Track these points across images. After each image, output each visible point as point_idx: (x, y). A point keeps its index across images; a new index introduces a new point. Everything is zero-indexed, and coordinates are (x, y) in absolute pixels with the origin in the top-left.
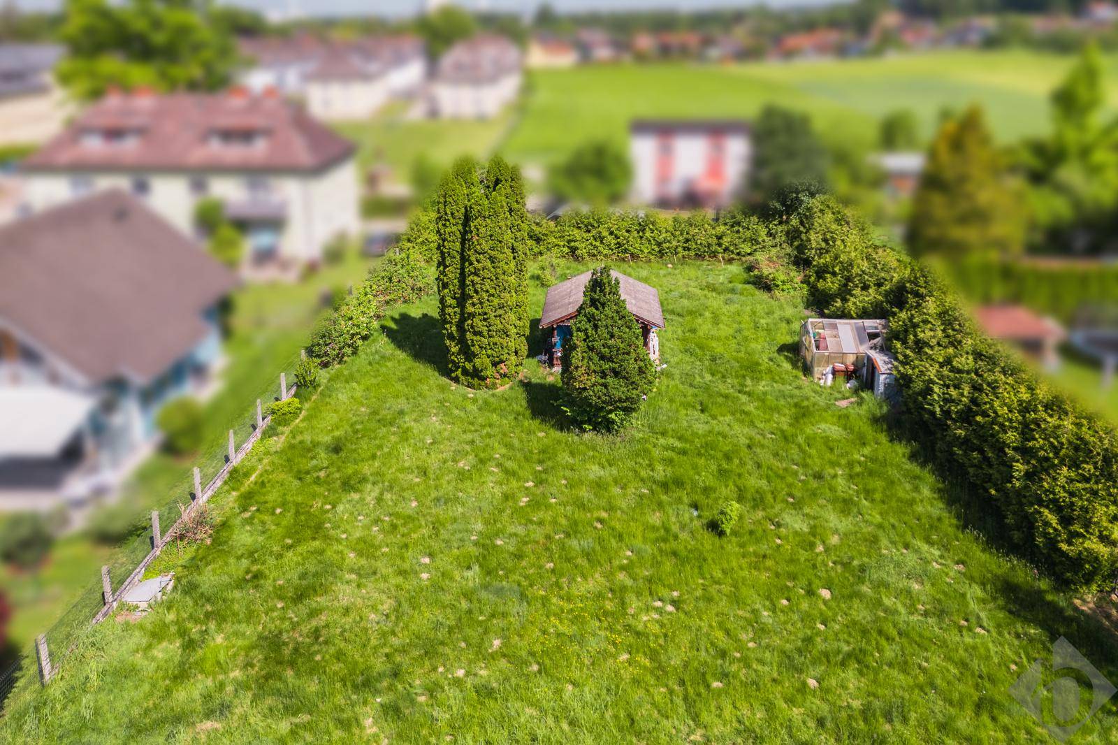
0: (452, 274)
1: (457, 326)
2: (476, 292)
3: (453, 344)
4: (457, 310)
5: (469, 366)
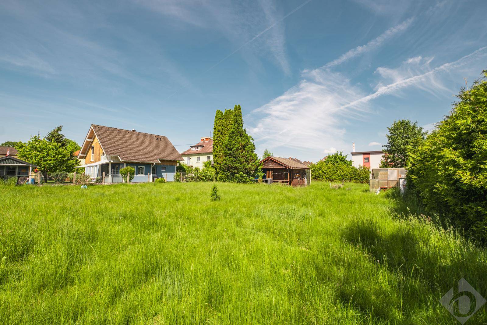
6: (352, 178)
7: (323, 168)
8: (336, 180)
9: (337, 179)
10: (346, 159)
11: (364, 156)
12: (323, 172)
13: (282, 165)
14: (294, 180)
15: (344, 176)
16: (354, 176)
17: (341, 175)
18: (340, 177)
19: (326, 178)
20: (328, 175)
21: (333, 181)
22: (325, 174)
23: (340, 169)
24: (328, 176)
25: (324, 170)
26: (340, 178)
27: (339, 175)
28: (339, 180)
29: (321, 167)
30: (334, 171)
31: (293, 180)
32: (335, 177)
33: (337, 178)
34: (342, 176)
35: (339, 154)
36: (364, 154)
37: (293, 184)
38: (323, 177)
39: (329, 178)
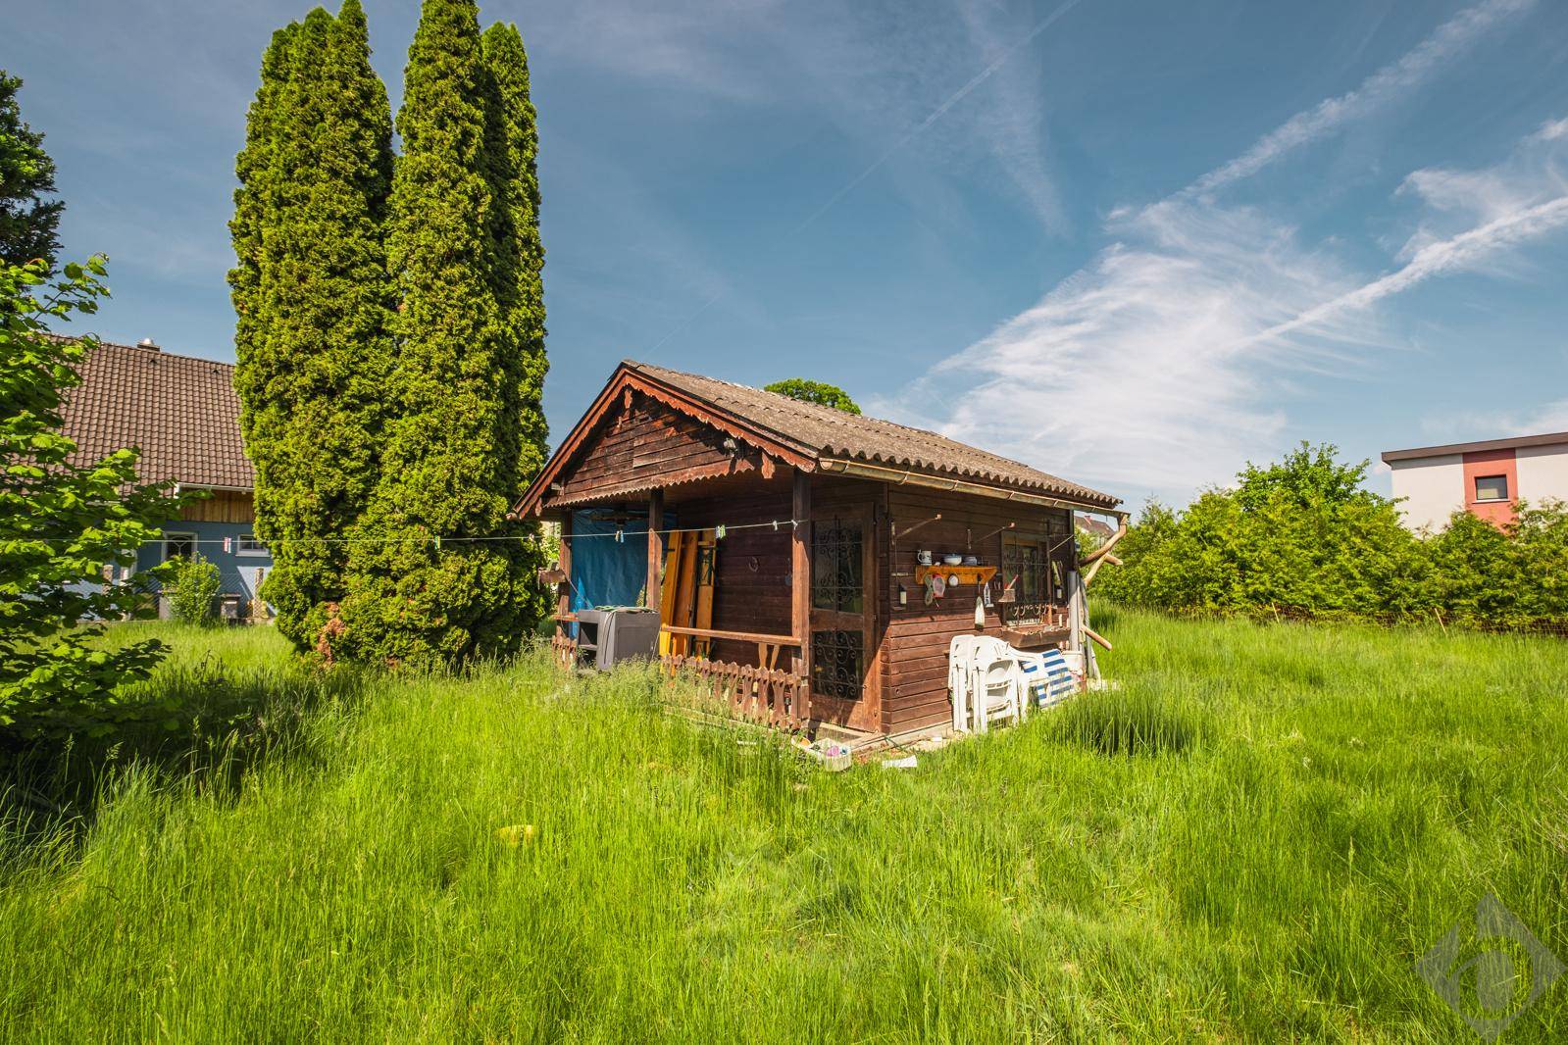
6: (1462, 592)
7: (1230, 532)
8: (1331, 608)
9: (1339, 602)
10: (1359, 488)
11: (1471, 465)
12: (1231, 556)
13: (712, 437)
14: (894, 628)
15: (1396, 581)
16: (1479, 579)
17: (1365, 573)
18: (1365, 589)
19: (1255, 596)
20: (1266, 576)
21: (1310, 616)
22: (1244, 566)
23: (1355, 529)
24: (1264, 583)
25: (1232, 545)
26: (1360, 598)
27: (1356, 573)
28: (1357, 611)
29: (1209, 528)
30: (1308, 547)
31: (885, 624)
32: (1319, 588)
33: (1339, 593)
34: (1379, 582)
35: (1313, 460)
36: (1470, 455)
37: (886, 671)
38: (1226, 586)
39: (1272, 594)
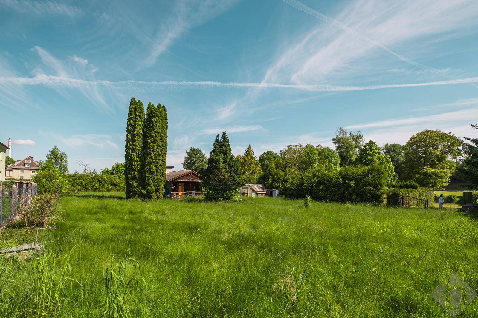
0: (138, 144)
1: (138, 172)
2: (153, 151)
3: (134, 182)
4: (140, 163)
5: (144, 192)
